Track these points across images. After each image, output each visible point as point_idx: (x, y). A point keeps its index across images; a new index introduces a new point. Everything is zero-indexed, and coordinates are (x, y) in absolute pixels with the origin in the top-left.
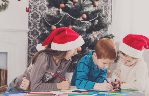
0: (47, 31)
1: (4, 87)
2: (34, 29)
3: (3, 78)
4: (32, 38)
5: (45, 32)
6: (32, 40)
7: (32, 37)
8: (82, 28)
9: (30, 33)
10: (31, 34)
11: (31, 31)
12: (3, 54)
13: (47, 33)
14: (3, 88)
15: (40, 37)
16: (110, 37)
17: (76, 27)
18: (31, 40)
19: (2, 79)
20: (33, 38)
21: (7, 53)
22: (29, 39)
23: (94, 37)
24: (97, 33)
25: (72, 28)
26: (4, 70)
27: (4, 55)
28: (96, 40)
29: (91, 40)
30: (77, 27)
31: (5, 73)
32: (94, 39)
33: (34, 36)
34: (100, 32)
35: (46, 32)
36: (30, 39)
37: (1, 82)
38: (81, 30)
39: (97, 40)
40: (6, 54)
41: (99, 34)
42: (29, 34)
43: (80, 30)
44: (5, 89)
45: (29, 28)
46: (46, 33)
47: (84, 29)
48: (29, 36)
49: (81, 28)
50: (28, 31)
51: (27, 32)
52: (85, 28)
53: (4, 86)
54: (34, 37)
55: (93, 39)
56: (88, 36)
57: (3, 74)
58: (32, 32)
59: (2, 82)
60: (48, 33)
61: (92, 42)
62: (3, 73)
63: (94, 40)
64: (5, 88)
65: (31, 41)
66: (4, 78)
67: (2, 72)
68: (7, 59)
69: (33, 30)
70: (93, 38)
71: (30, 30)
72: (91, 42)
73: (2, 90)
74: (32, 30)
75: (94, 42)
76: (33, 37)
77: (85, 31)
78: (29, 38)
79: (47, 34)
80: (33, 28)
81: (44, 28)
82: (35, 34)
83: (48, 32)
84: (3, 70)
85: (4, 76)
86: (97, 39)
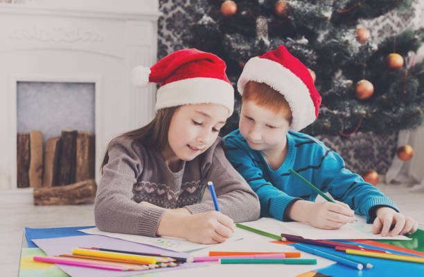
0: (206, 19)
1: (84, 186)
2: (176, 11)
3: (83, 158)
4: (169, 39)
5: (200, 22)
6: (171, 46)
7: (169, 36)
8: (320, 9)
9: (164, 23)
10: (168, 28)
11: (166, 17)
12: (81, 86)
13: (206, 23)
14: (81, 190)
15: (188, 37)
16: (417, 37)
17: (299, 6)
18: (168, 44)
19: (80, 161)
20: (172, 40)
21: (94, 84)
22: (159, 42)
23: (359, 39)
24: (377, 24)
25: (287, 8)
26: (86, 136)
27: (85, 91)
28: (367, 49)
29: (349, 49)
30: (303, 6)
31: (87, 143)
32: (359, 45)
33: (176, 33)
34: (388, 21)
35: (203, 22)
36: (164, 42)
37: (78, 170)
38: (317, 15)
39: (371, 47)
40: (91, 87)
41: (384, 28)
42: (160, 27)
43: (312, 14)
44: (85, 190)
45: (160, 7)
46: (203, 25)
47: (326, 10)
48: (160, 33)
49: (316, 9)
50: (157, 19)
51: (153, 22)
52: (331, 8)
53: (85, 182)
54: (175, 36)
55: (356, 45)
56: (338, 37)
57: (83, 148)
58: (168, 20)
59: (81, 170)
60: (210, 24)
61: (352, 55)
62: (83, 143)
63: (360, 48)
64: (85, 188)
65: (166, 47)
66: (86, 158)
67: (79, 141)
68: (93, 101)
69: (174, 16)
70: (355, 40)
71: (161, 14)
72: (348, 55)
73: (79, 195)
74: (170, 15)
75: (358, 54)
76: (172, 36)
77: (329, 19)
78: (160, 38)
79: (206, 27)
80: (173, 8)
81: (201, 10)
82: (179, 27)
83: (209, 21)
84: (83, 135)
85: (84, 153)
86: (368, 44)
